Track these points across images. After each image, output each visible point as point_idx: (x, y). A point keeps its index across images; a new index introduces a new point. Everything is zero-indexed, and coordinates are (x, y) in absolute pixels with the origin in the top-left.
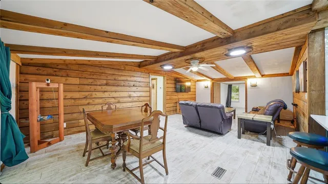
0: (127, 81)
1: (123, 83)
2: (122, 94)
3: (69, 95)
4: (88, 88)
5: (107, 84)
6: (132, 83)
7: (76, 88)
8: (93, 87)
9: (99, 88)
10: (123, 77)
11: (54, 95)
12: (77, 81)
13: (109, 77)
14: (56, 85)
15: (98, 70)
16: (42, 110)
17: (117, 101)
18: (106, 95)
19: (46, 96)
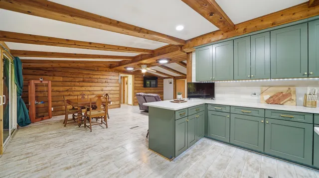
0: (100, 78)
1: (96, 80)
2: (96, 88)
3: (56, 89)
4: (69, 83)
5: (83, 81)
6: (104, 81)
7: (60, 84)
8: (73, 83)
9: (78, 84)
10: (96, 76)
11: (45, 88)
12: (61, 79)
13: (85, 76)
14: (47, 82)
15: (76, 71)
16: (37, 98)
17: (91, 93)
18: (83, 89)
19: (40, 89)
